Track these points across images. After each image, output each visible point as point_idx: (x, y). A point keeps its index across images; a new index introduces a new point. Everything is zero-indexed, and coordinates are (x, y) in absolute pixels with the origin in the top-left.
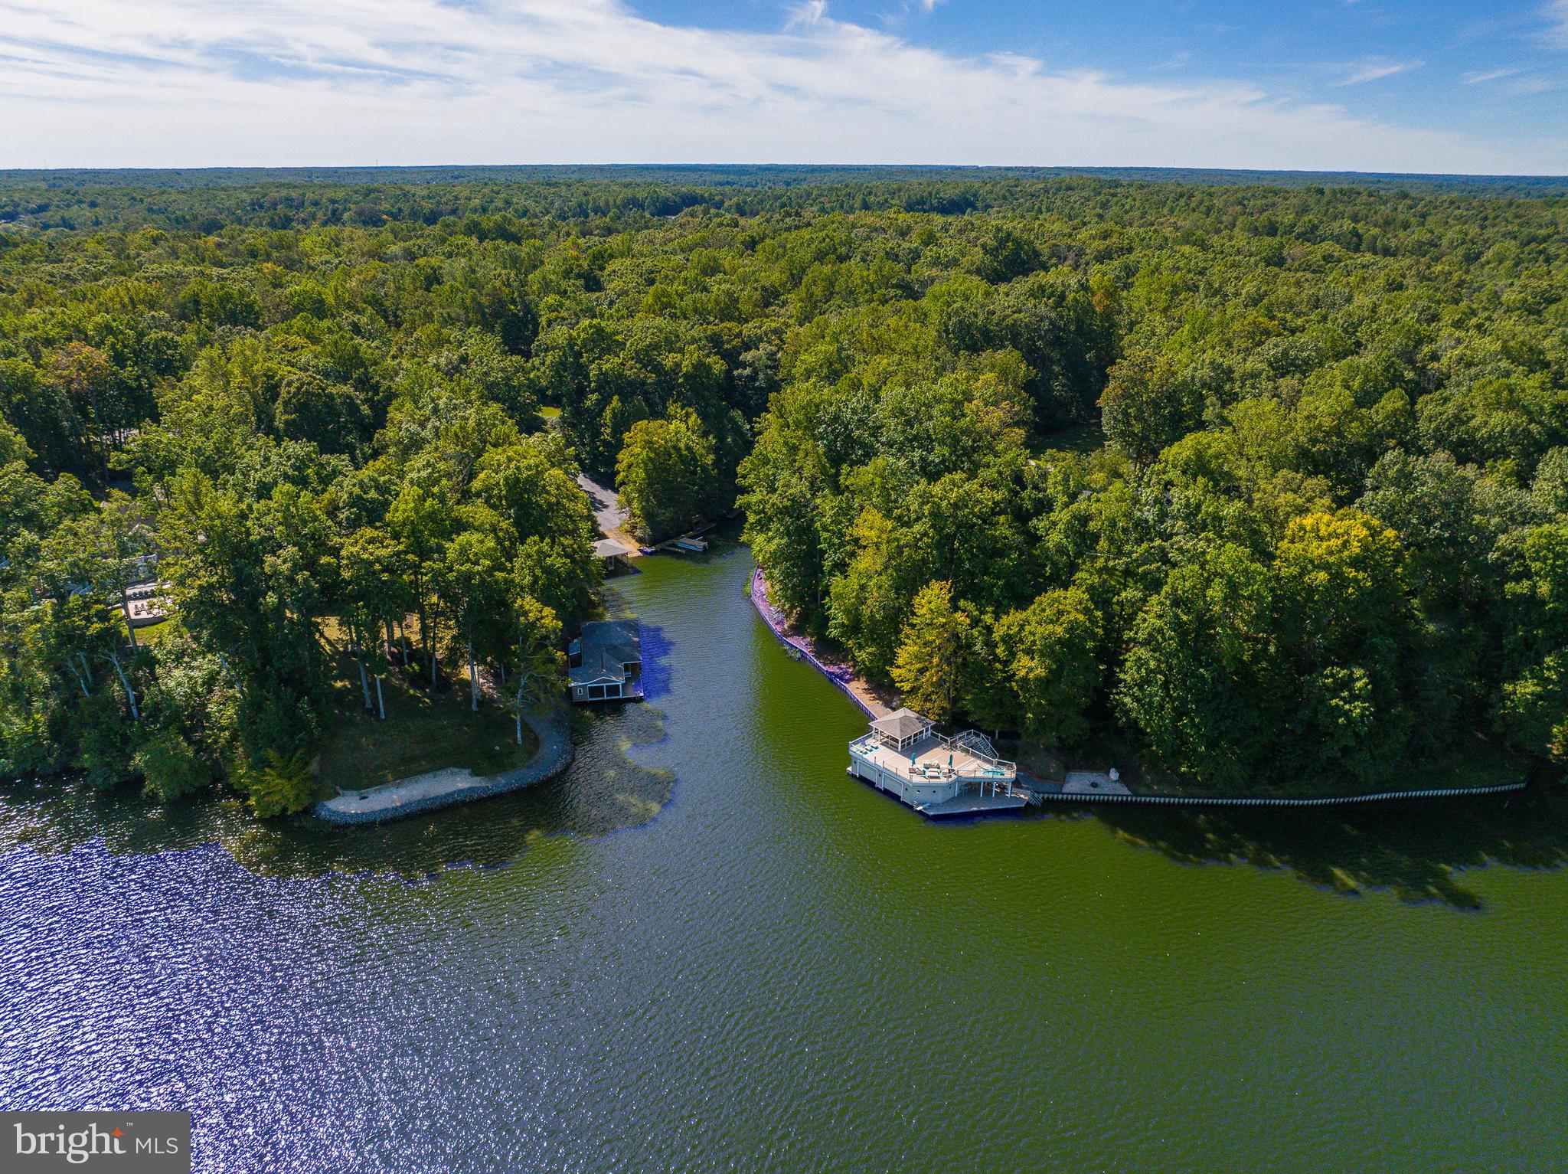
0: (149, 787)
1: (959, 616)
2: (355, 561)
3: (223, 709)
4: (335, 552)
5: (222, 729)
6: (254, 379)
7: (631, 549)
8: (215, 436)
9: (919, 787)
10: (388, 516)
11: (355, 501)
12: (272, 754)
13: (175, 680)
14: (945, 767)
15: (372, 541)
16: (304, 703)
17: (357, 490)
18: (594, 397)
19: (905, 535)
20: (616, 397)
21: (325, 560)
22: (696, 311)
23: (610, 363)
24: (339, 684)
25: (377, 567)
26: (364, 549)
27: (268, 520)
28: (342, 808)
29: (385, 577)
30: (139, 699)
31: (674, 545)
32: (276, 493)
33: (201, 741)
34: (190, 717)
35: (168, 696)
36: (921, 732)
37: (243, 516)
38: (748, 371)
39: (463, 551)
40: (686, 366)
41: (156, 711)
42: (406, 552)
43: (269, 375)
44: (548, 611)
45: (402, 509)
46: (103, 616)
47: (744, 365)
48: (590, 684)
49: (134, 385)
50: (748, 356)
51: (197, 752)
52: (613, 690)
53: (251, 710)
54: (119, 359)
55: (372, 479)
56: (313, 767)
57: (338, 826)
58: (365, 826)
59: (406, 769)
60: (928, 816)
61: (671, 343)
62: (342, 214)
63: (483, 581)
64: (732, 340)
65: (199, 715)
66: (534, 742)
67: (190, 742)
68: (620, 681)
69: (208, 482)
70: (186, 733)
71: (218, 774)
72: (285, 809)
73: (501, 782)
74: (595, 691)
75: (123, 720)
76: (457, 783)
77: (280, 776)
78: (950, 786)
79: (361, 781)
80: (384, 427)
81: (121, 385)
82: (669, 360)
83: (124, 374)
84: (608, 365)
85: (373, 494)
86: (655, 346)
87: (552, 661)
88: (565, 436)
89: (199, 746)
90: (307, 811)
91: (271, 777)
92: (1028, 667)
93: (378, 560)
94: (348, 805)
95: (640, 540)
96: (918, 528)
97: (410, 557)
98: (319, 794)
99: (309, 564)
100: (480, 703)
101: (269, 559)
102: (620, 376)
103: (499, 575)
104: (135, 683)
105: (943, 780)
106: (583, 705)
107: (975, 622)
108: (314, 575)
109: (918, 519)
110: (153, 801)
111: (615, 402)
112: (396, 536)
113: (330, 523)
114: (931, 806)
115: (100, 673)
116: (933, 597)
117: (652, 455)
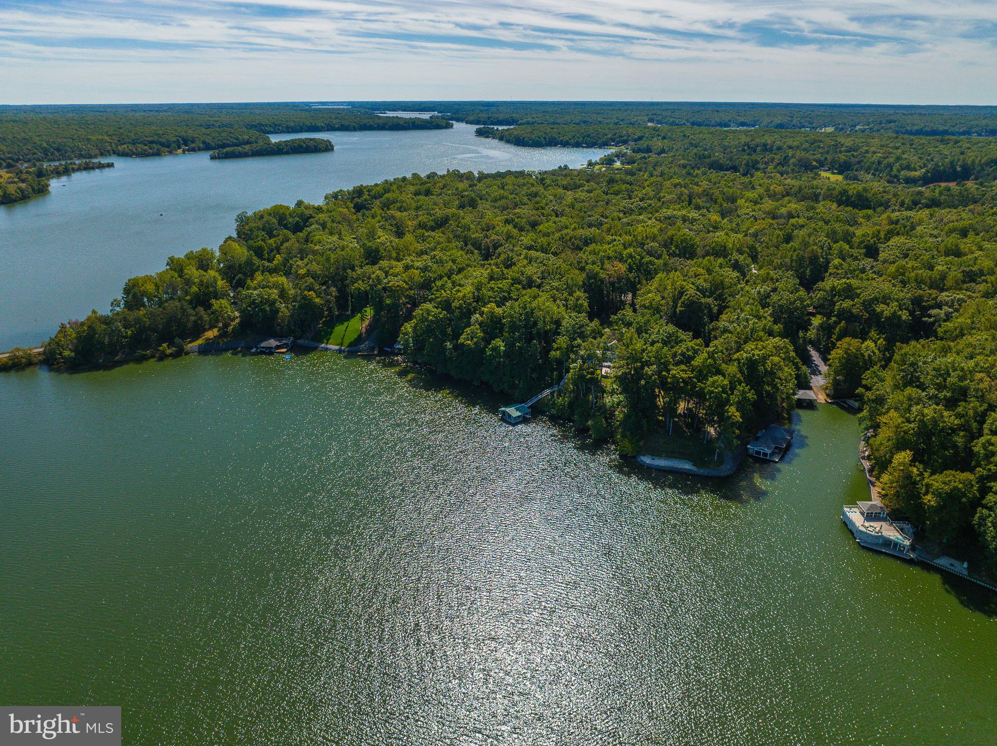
0: (590, 432)
1: (915, 470)
2: (674, 376)
3: (619, 414)
4: (668, 371)
5: (618, 421)
6: (675, 289)
7: (822, 398)
8: (645, 318)
9: (861, 532)
10: (693, 362)
11: (683, 354)
12: (628, 433)
13: (608, 400)
14: (878, 529)
15: (683, 371)
16: (644, 421)
17: (685, 350)
18: (834, 319)
19: (906, 426)
20: (844, 322)
21: (664, 373)
22: (916, 280)
23: (847, 304)
24: (661, 418)
25: (681, 380)
26: (678, 373)
27: (650, 354)
28: (645, 460)
29: (682, 385)
30: (596, 403)
31: (845, 402)
32: (656, 345)
33: (610, 423)
34: (609, 414)
35: (605, 405)
36: (880, 513)
37: (643, 351)
38: (932, 319)
39: (714, 383)
40: (887, 313)
41: (600, 408)
42: (693, 378)
43: (682, 287)
44: (738, 414)
45: (697, 362)
46: (592, 373)
47: (930, 316)
48: (756, 449)
49: (633, 280)
50: (933, 312)
51: (607, 426)
52: (765, 454)
53: (627, 417)
54: (630, 269)
55: (692, 347)
56: (641, 443)
57: (641, 465)
58: (650, 468)
59: (670, 455)
60: (860, 545)
61: (886, 299)
62: (789, 160)
63: (716, 395)
64: (929, 301)
65: (612, 414)
66: (721, 461)
67: (607, 422)
68: (769, 452)
69: (636, 336)
70: (606, 419)
71: (612, 435)
72: (627, 454)
73: (702, 471)
74: (758, 453)
75: (590, 408)
76: (687, 466)
77: (629, 442)
78: (877, 537)
79: (654, 453)
80: (718, 321)
81: (628, 279)
82: (880, 308)
83: (630, 275)
84: (846, 305)
85: (690, 353)
86: (876, 300)
87: (734, 433)
88: (817, 334)
89: (609, 424)
90: (634, 457)
91: (626, 441)
92: (929, 500)
93: (682, 378)
94: (647, 460)
95: (828, 395)
96: (912, 425)
97: (694, 380)
98: (640, 452)
99: (659, 373)
100: (707, 441)
101: (646, 368)
102: (850, 311)
103: (724, 395)
104: (596, 397)
105: (873, 533)
106: (751, 456)
107: (921, 474)
108: (659, 377)
109: (913, 422)
110: (590, 437)
111: (843, 323)
112: (692, 372)
113: (671, 360)
114: (865, 542)
115: (588, 391)
116: (903, 457)
117: (845, 356)
